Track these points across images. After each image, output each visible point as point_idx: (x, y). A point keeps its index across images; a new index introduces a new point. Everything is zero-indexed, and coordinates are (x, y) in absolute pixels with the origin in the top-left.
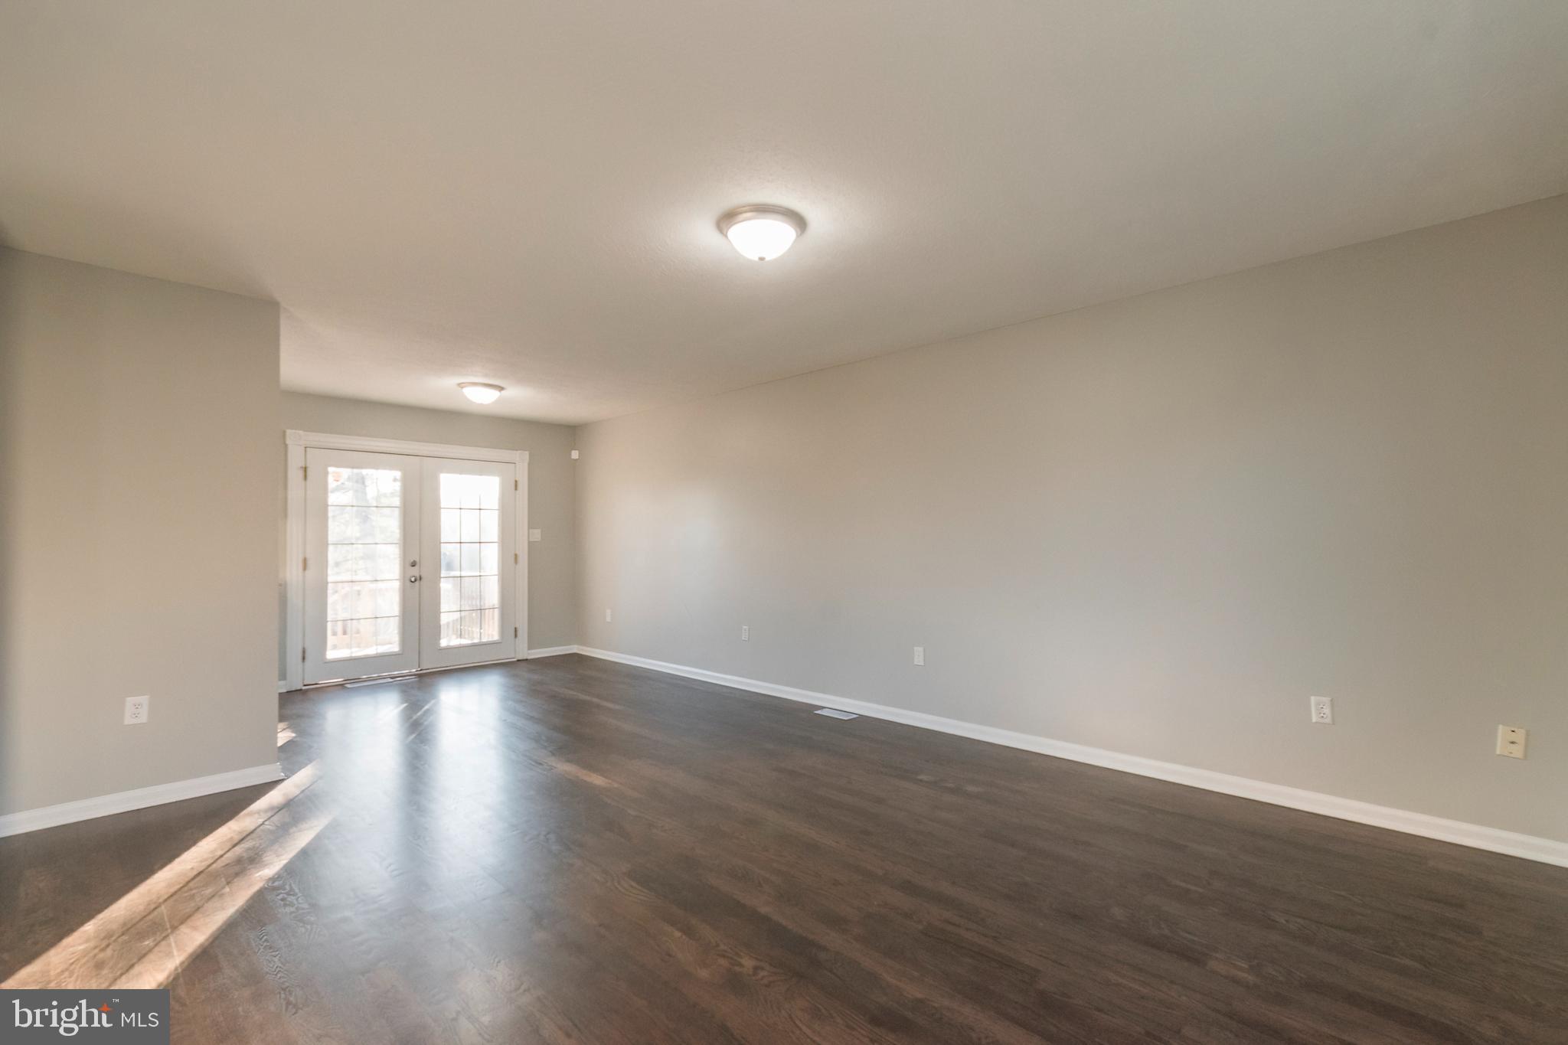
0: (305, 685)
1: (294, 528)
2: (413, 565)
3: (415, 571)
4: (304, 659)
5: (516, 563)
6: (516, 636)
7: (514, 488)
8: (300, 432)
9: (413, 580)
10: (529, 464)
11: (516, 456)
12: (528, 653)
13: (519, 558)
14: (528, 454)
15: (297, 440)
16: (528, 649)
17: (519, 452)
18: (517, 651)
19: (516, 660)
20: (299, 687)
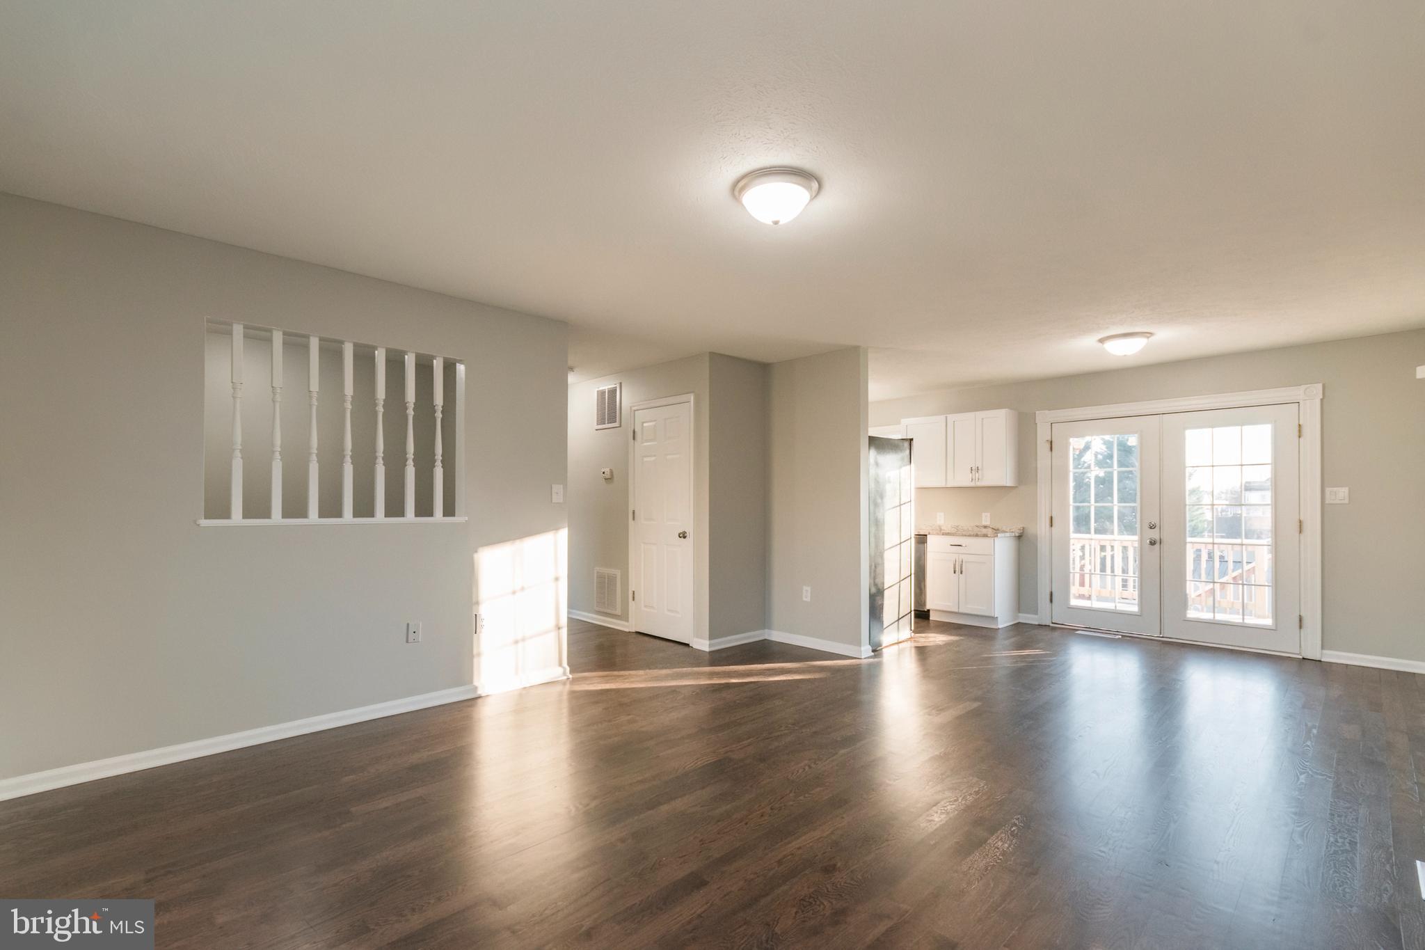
0: (1053, 623)
1: (1043, 489)
2: (1152, 527)
3: (1154, 534)
4: (1051, 601)
5: (1300, 532)
6: (1301, 627)
7: (1297, 434)
8: (1047, 412)
9: (1153, 543)
10: (1322, 400)
11: (1298, 393)
12: (1322, 654)
13: (1306, 526)
14: (1320, 386)
15: (1044, 418)
16: (1323, 648)
17: (1304, 387)
18: (1303, 646)
19: (1301, 657)
20: (1048, 623)
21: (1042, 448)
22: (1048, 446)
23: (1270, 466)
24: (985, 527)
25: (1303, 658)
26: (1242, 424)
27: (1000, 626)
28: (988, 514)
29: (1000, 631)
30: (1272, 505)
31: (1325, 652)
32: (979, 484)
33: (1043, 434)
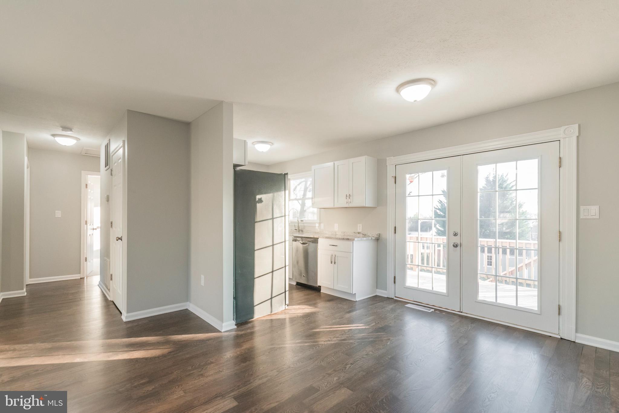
0: (395, 297)
1: (390, 209)
2: (455, 235)
3: (456, 240)
4: (395, 282)
5: (560, 240)
6: (559, 314)
7: (558, 164)
8: (392, 158)
9: (455, 246)
10: (578, 137)
11: (559, 133)
12: (576, 336)
13: (564, 236)
14: (576, 126)
15: (391, 161)
16: (577, 331)
17: (563, 128)
18: (561, 328)
19: (560, 337)
20: (393, 297)
21: (390, 181)
22: (394, 180)
23: (537, 190)
24: (359, 233)
25: (561, 338)
26: (517, 160)
27: (357, 300)
28: (361, 225)
29: (357, 303)
30: (538, 219)
31: (579, 335)
32: (351, 205)
33: (390, 173)
